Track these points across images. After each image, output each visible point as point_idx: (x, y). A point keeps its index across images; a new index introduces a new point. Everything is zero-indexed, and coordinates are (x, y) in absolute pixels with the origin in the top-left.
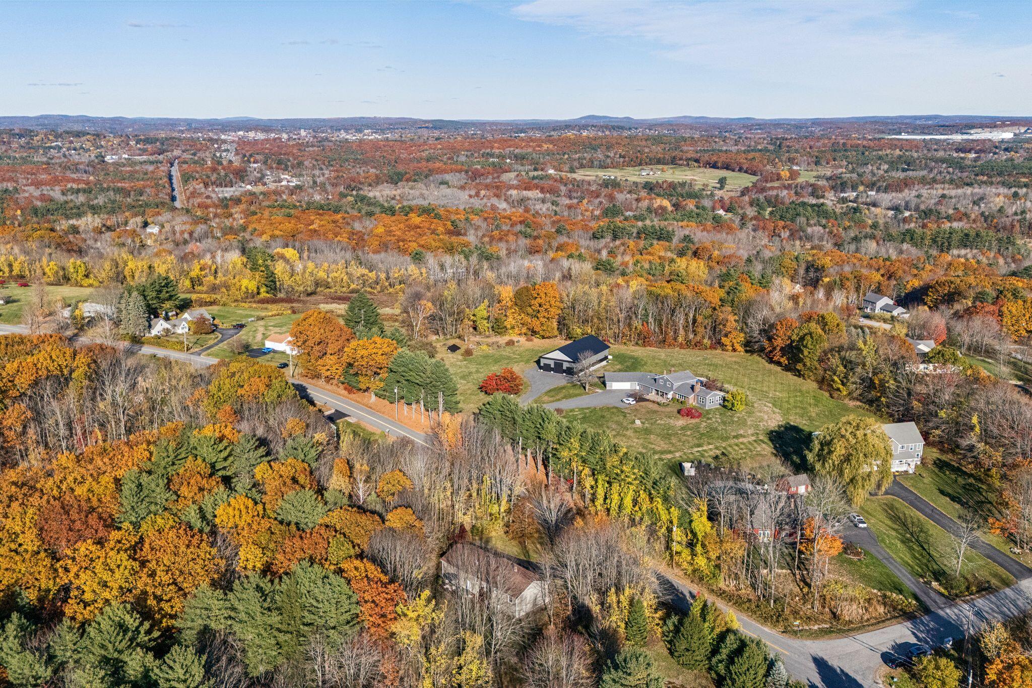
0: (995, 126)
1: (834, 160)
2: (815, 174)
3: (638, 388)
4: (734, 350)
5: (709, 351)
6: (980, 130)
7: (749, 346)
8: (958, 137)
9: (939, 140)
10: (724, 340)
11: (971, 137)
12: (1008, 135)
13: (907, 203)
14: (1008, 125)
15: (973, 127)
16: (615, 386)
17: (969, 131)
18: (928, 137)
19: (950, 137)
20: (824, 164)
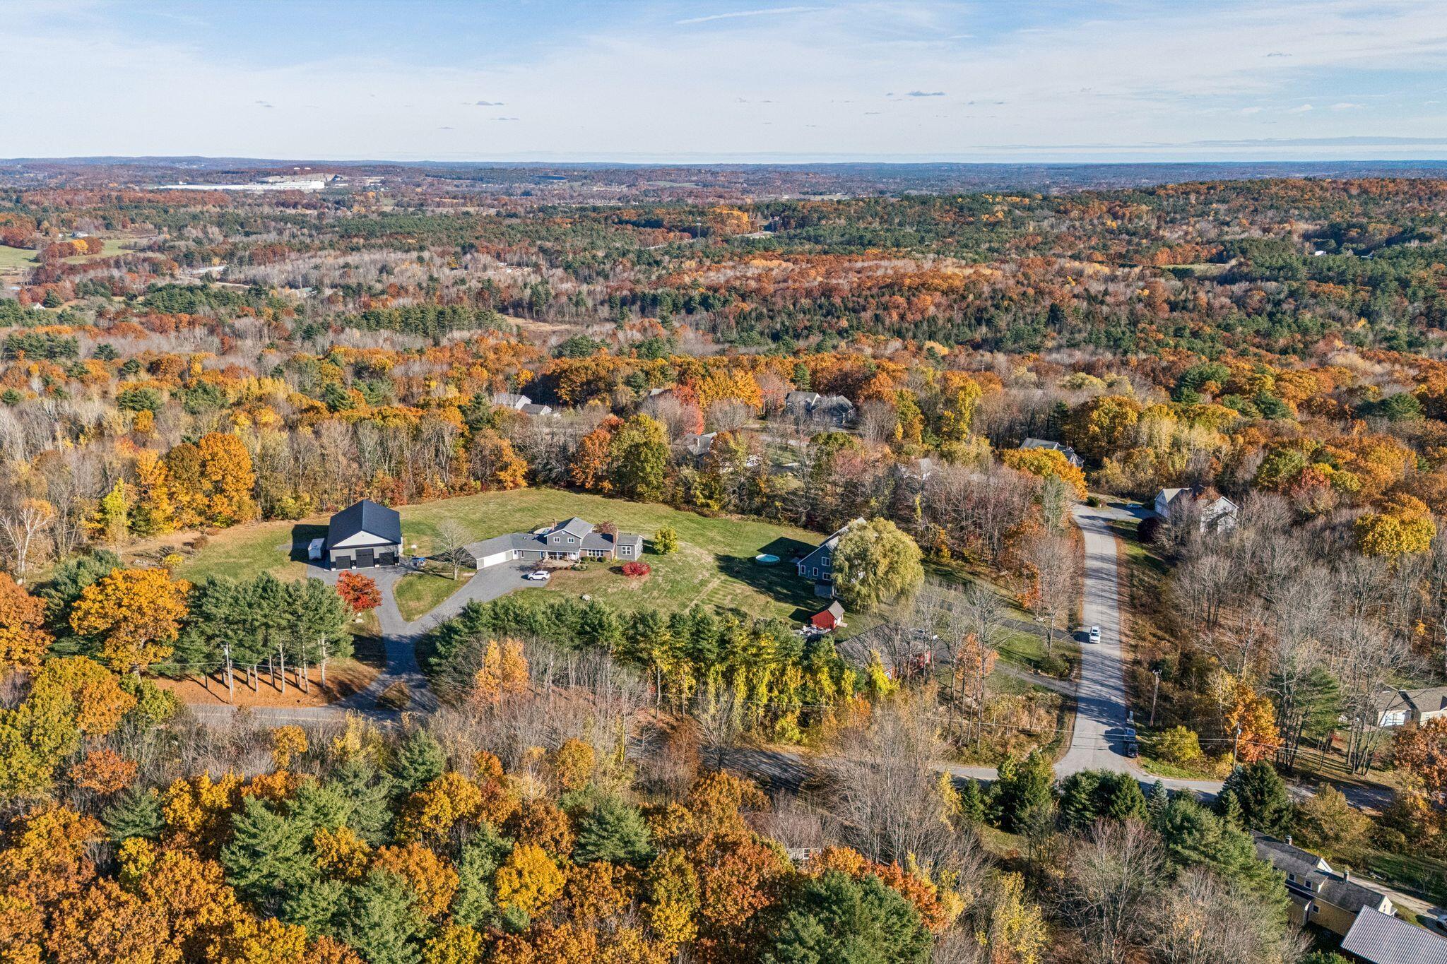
0: (295, 173)
1: (133, 221)
2: (120, 243)
3: (515, 557)
4: (516, 485)
5: (481, 494)
6: (277, 178)
7: (532, 479)
8: (258, 188)
9: (236, 192)
10: (502, 475)
11: (274, 187)
12: (316, 184)
13: (305, 277)
14: (308, 172)
15: (268, 174)
16: (488, 561)
17: (265, 179)
18: (220, 187)
19: (246, 187)
20: (120, 227)
